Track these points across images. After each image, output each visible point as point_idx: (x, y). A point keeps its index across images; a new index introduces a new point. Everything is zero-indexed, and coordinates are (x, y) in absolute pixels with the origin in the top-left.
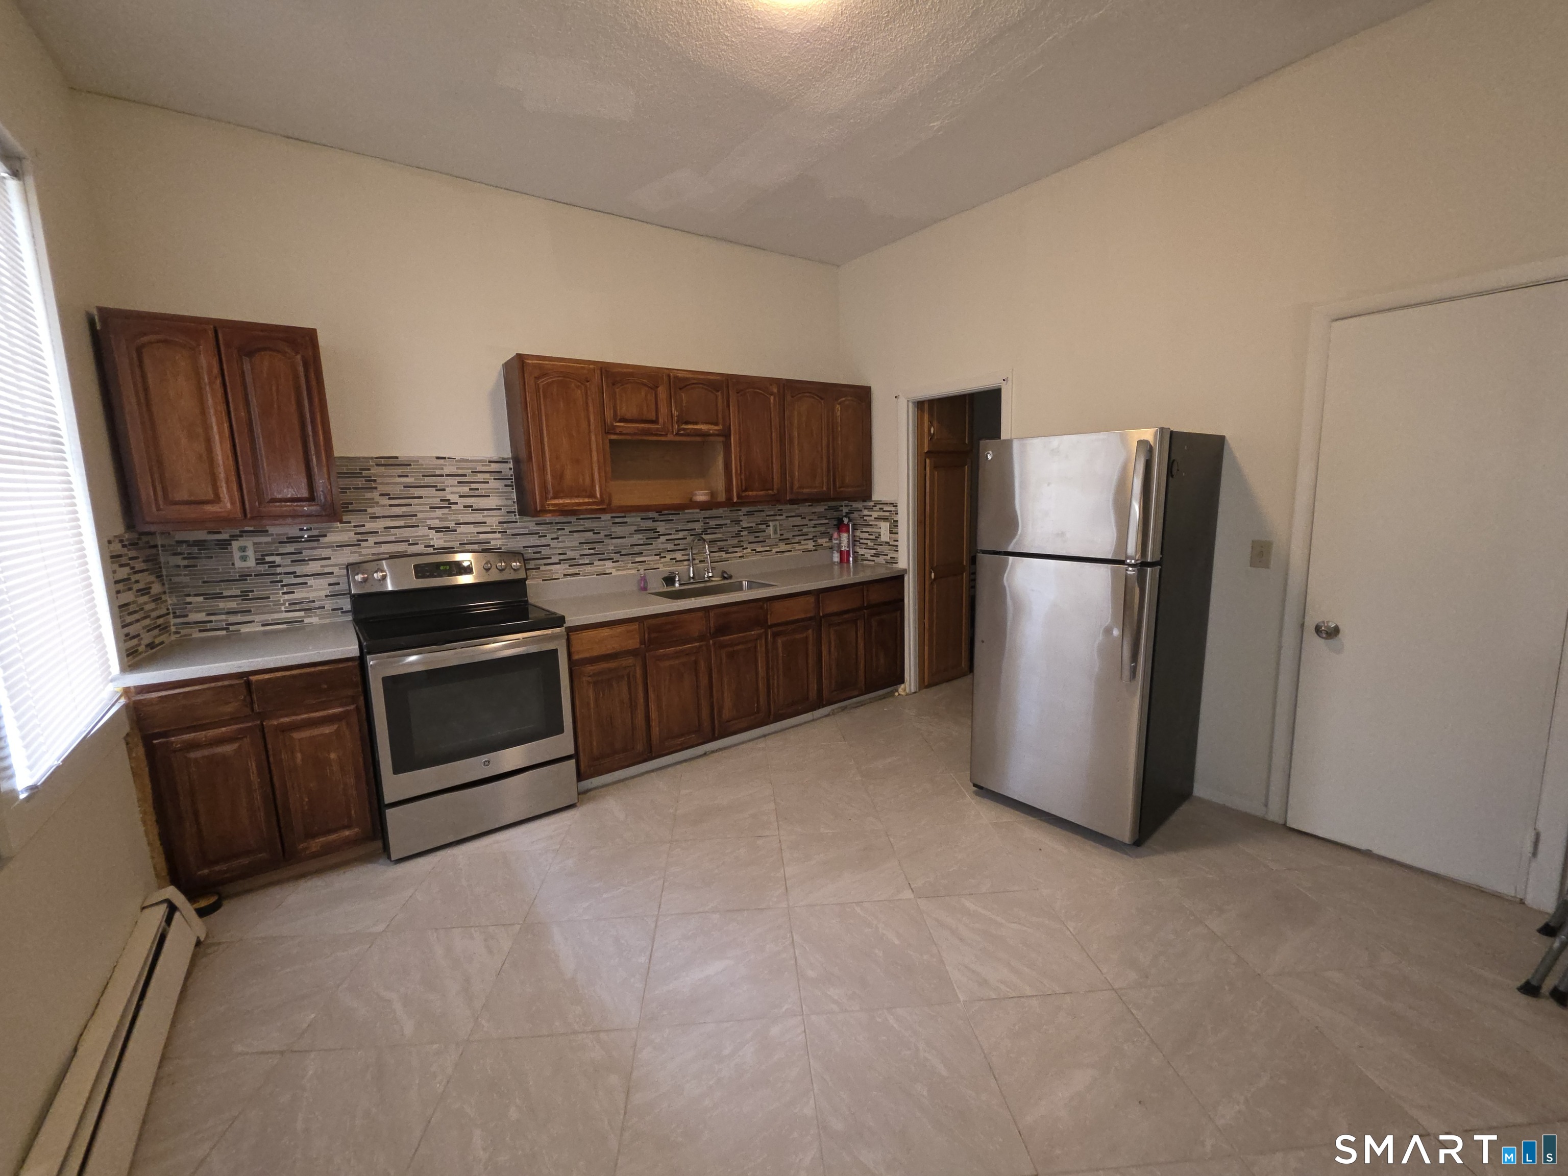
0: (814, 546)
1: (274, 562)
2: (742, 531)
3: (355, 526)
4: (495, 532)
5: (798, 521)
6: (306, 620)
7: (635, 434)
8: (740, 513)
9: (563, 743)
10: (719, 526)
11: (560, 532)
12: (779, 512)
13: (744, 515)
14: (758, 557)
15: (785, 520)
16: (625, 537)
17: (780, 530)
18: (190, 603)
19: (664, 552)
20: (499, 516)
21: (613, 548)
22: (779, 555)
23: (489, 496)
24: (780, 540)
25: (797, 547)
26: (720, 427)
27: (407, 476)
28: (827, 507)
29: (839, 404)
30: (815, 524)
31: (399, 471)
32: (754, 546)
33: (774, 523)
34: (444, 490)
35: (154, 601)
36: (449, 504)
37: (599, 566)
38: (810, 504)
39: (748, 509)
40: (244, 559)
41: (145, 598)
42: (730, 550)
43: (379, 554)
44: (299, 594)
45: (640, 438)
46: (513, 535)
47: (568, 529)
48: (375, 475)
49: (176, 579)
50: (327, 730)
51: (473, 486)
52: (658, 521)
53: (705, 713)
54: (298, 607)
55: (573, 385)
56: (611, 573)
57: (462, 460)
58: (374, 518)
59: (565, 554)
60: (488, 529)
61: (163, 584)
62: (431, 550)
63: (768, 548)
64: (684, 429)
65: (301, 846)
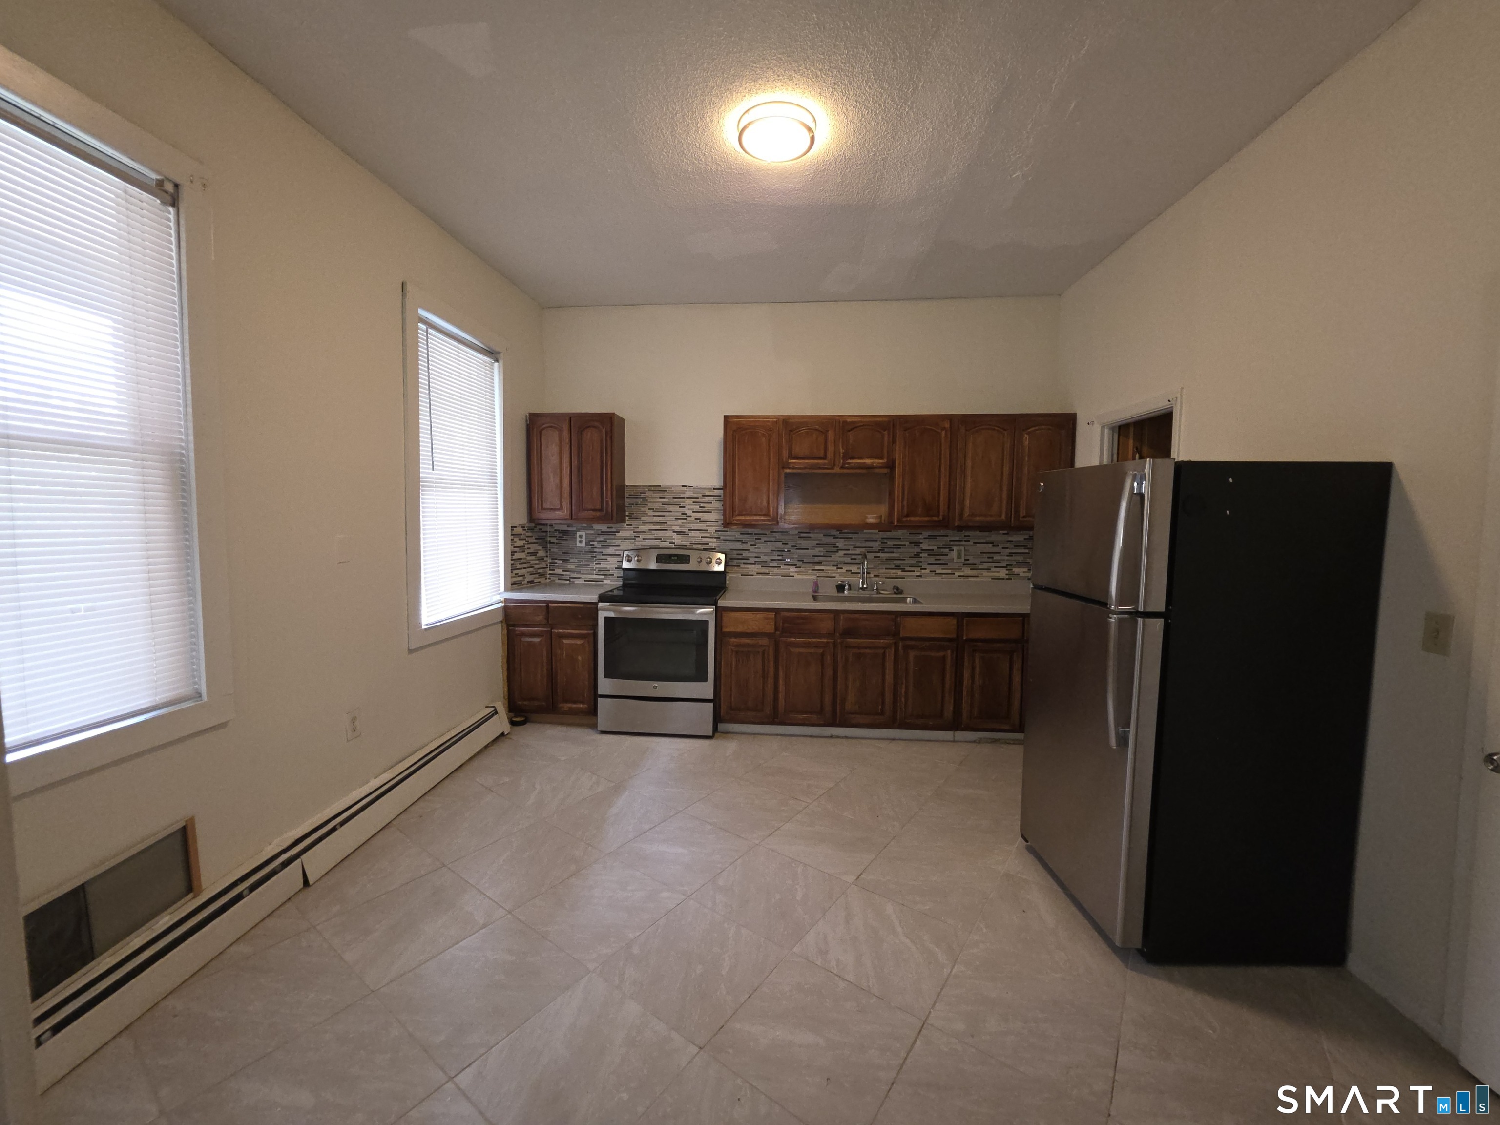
0: (1007, 574)
1: (593, 545)
2: (921, 553)
3: (634, 528)
4: (713, 538)
5: (989, 548)
6: (605, 581)
7: (805, 468)
8: (921, 536)
9: (706, 689)
10: (898, 547)
11: (757, 541)
12: (966, 538)
13: (925, 538)
14: (938, 578)
15: (971, 545)
16: (808, 549)
17: (965, 555)
18: (556, 563)
19: (841, 564)
20: (716, 526)
21: (797, 556)
22: (962, 579)
23: (711, 512)
24: (964, 565)
25: (985, 573)
26: (884, 461)
27: (664, 498)
28: (1027, 537)
29: (1028, 434)
30: (1010, 553)
31: (661, 494)
32: (933, 568)
33: (958, 548)
34: (684, 507)
35: (538, 559)
36: (685, 516)
37: (784, 569)
38: (1005, 532)
39: (930, 533)
40: (581, 542)
41: (533, 557)
42: (907, 569)
43: (644, 546)
44: (603, 566)
45: (810, 471)
46: (724, 540)
47: (764, 539)
48: (648, 497)
49: (552, 550)
50: (579, 642)
51: (702, 505)
52: (838, 538)
53: (828, 699)
54: (602, 573)
55: (760, 434)
56: (794, 576)
57: (698, 488)
58: (644, 523)
59: (760, 557)
60: (708, 535)
61: (547, 552)
62: (673, 546)
63: (950, 571)
64: (849, 463)
65: (561, 705)
